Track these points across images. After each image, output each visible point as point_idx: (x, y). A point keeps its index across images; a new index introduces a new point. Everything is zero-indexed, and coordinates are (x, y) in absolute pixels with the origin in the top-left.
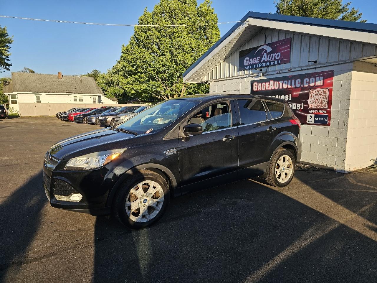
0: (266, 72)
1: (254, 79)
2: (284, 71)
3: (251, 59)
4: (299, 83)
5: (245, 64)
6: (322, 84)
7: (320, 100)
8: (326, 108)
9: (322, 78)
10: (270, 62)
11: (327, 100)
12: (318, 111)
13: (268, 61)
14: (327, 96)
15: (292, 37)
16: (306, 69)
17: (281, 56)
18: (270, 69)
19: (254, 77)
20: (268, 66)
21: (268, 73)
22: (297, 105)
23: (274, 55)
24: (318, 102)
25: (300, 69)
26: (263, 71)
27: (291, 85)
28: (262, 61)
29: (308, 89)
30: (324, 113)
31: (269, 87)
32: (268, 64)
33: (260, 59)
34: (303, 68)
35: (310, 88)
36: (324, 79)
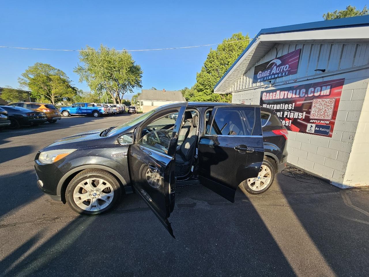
0: (274, 83)
1: (264, 90)
2: (290, 82)
3: (263, 73)
4: (304, 93)
5: (258, 77)
6: (328, 94)
7: (324, 110)
8: (330, 118)
9: (329, 87)
10: (278, 74)
11: (332, 111)
12: (320, 122)
13: (276, 74)
14: (332, 107)
15: (302, 48)
16: (312, 79)
17: (289, 68)
18: (278, 80)
19: (264, 88)
20: (276, 78)
21: (276, 85)
22: (298, 114)
23: (282, 67)
24: (321, 112)
25: (306, 79)
26: (272, 82)
27: (296, 94)
28: (271, 74)
29: (312, 99)
30: (327, 124)
31: (275, 97)
32: (276, 76)
33: (270, 72)
34: (309, 78)
35: (314, 97)
36: (331, 88)
